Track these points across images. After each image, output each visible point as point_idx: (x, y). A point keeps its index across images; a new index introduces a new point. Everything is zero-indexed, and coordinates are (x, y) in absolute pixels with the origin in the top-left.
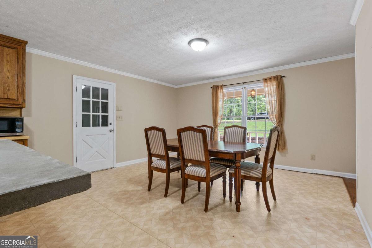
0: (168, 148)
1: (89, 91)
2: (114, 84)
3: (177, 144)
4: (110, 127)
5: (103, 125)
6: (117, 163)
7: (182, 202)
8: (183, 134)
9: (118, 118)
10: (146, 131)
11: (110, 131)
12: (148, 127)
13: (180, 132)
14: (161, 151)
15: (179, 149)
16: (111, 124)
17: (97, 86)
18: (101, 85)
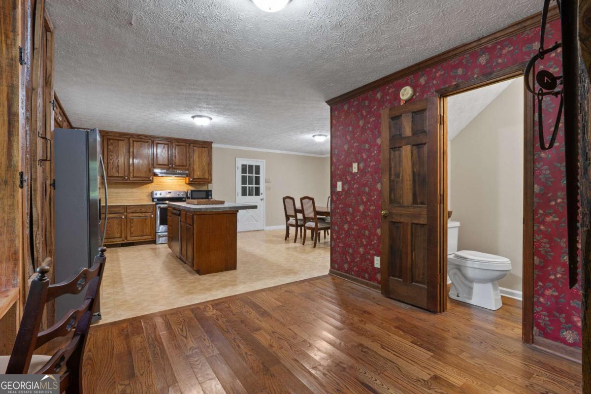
0: (296, 211)
1: (246, 168)
2: (264, 161)
3: (301, 208)
4: (261, 197)
5: (256, 195)
6: (266, 226)
7: (303, 244)
8: (303, 201)
9: (268, 189)
10: (284, 199)
11: (261, 200)
12: (284, 196)
13: (302, 199)
14: (293, 213)
15: (302, 211)
16: (261, 194)
17: (251, 164)
18: (254, 163)
